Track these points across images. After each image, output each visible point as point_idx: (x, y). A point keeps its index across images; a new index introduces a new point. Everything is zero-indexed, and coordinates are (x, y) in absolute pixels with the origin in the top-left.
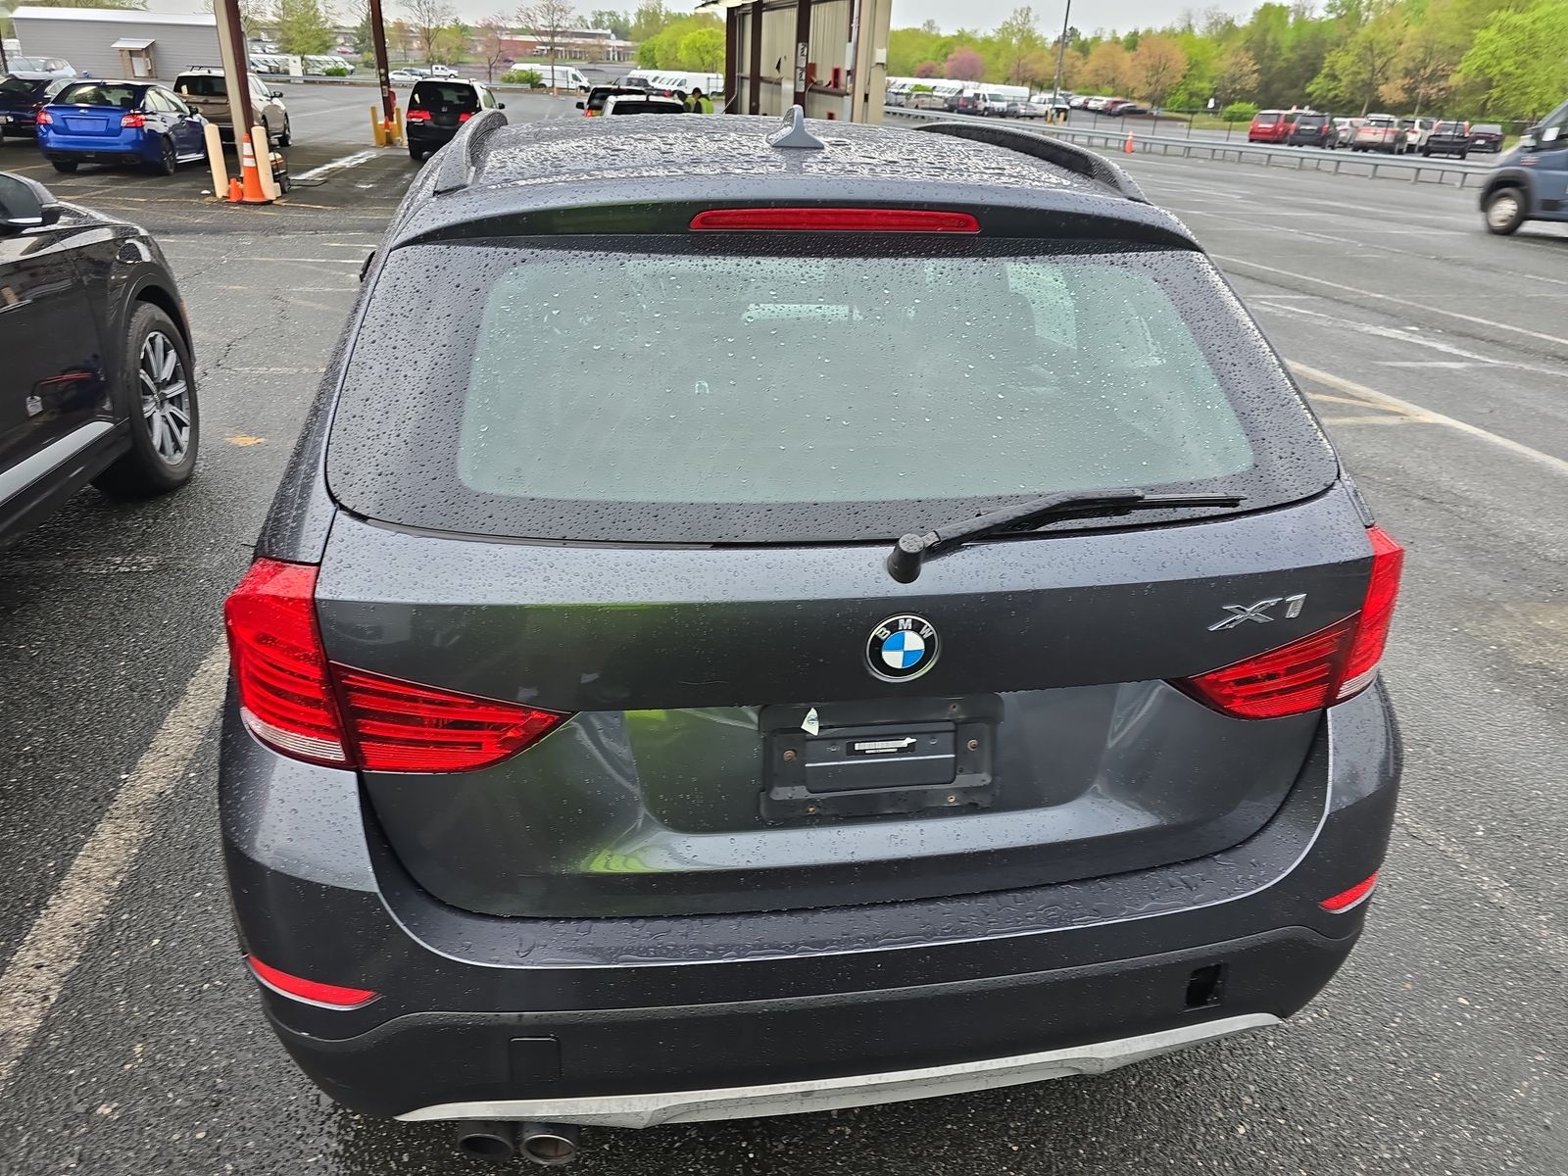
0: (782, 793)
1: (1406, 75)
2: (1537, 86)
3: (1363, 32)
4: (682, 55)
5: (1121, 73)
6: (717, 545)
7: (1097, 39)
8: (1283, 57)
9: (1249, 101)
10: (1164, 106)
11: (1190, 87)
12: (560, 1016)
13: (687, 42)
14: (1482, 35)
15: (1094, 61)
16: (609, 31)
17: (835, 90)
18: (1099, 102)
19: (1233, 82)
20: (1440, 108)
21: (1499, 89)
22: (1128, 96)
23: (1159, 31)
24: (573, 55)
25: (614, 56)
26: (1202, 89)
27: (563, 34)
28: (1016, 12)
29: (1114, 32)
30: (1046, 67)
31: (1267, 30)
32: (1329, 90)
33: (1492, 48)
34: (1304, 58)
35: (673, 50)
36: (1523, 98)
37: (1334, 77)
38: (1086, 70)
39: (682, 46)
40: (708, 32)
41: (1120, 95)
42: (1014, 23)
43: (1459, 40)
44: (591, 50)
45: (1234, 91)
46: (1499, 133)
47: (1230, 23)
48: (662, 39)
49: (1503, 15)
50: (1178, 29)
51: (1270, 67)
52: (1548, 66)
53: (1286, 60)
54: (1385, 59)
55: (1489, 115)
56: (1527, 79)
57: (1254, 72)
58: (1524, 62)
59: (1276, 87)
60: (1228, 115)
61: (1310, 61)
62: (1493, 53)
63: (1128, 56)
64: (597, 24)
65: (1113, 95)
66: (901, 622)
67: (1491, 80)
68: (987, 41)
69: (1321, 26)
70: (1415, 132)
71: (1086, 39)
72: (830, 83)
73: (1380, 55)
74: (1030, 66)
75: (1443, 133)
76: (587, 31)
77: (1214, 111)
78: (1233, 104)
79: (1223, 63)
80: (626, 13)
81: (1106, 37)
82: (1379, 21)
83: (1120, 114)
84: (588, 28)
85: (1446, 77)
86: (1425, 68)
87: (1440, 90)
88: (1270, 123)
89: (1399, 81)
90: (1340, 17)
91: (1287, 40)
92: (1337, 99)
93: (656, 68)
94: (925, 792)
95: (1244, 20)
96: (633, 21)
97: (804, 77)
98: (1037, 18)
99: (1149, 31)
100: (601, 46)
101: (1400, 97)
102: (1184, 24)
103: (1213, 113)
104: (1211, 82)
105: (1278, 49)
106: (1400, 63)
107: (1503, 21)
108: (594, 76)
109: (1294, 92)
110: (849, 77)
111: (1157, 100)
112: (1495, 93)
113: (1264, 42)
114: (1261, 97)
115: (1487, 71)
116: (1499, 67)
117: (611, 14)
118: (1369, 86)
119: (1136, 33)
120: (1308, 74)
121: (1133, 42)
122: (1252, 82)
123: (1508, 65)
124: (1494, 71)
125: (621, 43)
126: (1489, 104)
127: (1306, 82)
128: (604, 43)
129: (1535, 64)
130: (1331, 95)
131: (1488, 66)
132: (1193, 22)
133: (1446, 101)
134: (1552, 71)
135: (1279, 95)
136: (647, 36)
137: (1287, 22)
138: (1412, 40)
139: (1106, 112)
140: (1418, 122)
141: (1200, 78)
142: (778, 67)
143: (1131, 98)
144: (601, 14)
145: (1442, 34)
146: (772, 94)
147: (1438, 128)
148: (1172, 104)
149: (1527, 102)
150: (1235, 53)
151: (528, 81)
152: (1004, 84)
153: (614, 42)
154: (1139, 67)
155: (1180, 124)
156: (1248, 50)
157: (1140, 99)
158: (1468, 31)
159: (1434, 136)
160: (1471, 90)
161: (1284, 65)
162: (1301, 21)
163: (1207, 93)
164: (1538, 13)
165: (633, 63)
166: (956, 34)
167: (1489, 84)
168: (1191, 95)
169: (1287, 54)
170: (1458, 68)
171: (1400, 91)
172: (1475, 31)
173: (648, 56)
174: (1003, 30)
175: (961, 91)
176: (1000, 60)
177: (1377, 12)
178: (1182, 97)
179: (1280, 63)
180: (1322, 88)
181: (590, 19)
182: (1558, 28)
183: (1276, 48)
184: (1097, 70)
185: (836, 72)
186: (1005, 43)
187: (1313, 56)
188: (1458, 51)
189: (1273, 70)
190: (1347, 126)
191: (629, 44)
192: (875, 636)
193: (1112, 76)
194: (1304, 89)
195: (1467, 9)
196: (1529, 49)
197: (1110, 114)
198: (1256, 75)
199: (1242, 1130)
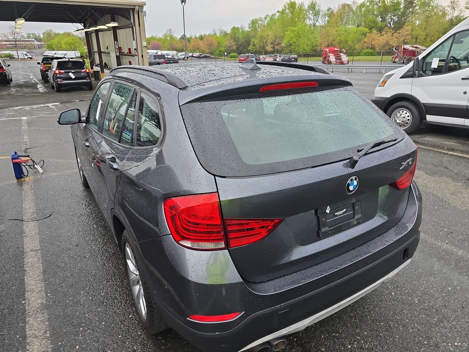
0: (323, 230)
1: (271, 44)
2: (302, 45)
3: (259, 33)
4: (63, 46)
5: (200, 47)
6: (312, 167)
7: (191, 37)
8: (241, 41)
9: (235, 53)
10: (214, 54)
11: (219, 49)
12: (290, 302)
13: (64, 42)
14: (287, 33)
15: (192, 44)
16: (34, 39)
17: (130, 54)
18: (196, 54)
19: (230, 47)
20: (280, 52)
21: (293, 46)
22: (203, 52)
23: (207, 35)
24: (23, 48)
25: (37, 47)
26: (222, 50)
27: (18, 41)
28: (167, 30)
29: (195, 35)
30: (179, 46)
31: (235, 34)
32: (254, 49)
33: (290, 36)
34: (246, 41)
35: (59, 44)
36: (299, 48)
37: (254, 45)
38: (191, 46)
39: (63, 43)
40: (71, 38)
41: (201, 53)
42: (167, 33)
43: (282, 34)
44: (28, 46)
45: (231, 50)
46: (297, 57)
47: (225, 32)
48: (55, 41)
49: (291, 28)
50: (212, 34)
51: (238, 43)
52: (303, 40)
53: (242, 41)
54: (266, 40)
55: (292, 53)
56: (299, 43)
57: (235, 45)
58: (298, 39)
59: (241, 48)
60: (230, 56)
61: (247, 42)
62: (290, 37)
63: (201, 42)
64: (28, 37)
65: (199, 53)
66: (353, 178)
67: (291, 44)
68: (160, 39)
69: (248, 32)
70: (278, 58)
71: (188, 37)
72: (128, 52)
73: (265, 39)
74: (175, 45)
75: (285, 58)
76: (25, 40)
77: (227, 56)
78: (231, 53)
79: (226, 43)
80: (38, 33)
81: (193, 37)
82: (262, 31)
83: (203, 57)
84: (25, 39)
85: (280, 44)
86: (276, 42)
87: (280, 47)
88: (243, 58)
89: (270, 45)
90: (252, 30)
91: (241, 36)
92: (256, 51)
93: (54, 50)
94: (350, 222)
95: (229, 31)
96: (42, 36)
97: (118, 51)
98: (174, 32)
99: (205, 35)
100: (32, 44)
101: (271, 49)
102: (214, 33)
103: (226, 56)
104: (224, 48)
105: (239, 39)
106: (269, 41)
107: (291, 29)
108: (32, 54)
109: (245, 50)
110: (135, 51)
111: (212, 53)
112: (293, 47)
113: (235, 37)
114: (237, 51)
115: (290, 42)
116: (292, 41)
117: (33, 34)
118: (264, 47)
119: (201, 35)
120: (248, 45)
121: (201, 38)
122: (235, 47)
123: (294, 40)
124: (291, 42)
125: (39, 43)
126: (292, 50)
127: (248, 47)
128: (33, 43)
129: (300, 39)
130: (254, 50)
131: (290, 41)
132: (216, 32)
133: (282, 50)
134: (304, 41)
135: (242, 51)
136: (49, 41)
137: (240, 32)
138: (271, 35)
139: (199, 57)
140: (278, 55)
141: (221, 47)
142: (107, 49)
143: (204, 53)
144: (29, 34)
145: (278, 33)
146: (107, 56)
147: (283, 57)
148: (216, 54)
149: (300, 49)
150: (229, 40)
151: (9, 57)
152: (168, 51)
153: (36, 43)
154: (205, 45)
155: (219, 59)
156: (232, 39)
157: (208, 53)
158: (284, 32)
159: (283, 59)
160: (287, 47)
161: (241, 43)
162: (243, 32)
163: (224, 51)
164: (298, 27)
165: (45, 49)
166: (150, 37)
167: (291, 45)
168: (220, 51)
169: (241, 40)
170: (283, 42)
171: (271, 48)
172: (285, 32)
173: (50, 46)
174: (165, 35)
175: (156, 53)
176: (165, 44)
177: (261, 28)
178: (218, 52)
179: (240, 42)
180: (252, 48)
181: (26, 36)
182: (304, 30)
183: (238, 38)
184: (194, 46)
185: (130, 49)
186: (166, 39)
187: (248, 40)
188: (282, 37)
189: (239, 44)
190: (262, 58)
191: (42, 43)
192: (348, 183)
193: (198, 47)
194: (247, 49)
195: (282, 27)
196: (298, 36)
197: (200, 58)
198: (235, 46)
199: (393, 294)
